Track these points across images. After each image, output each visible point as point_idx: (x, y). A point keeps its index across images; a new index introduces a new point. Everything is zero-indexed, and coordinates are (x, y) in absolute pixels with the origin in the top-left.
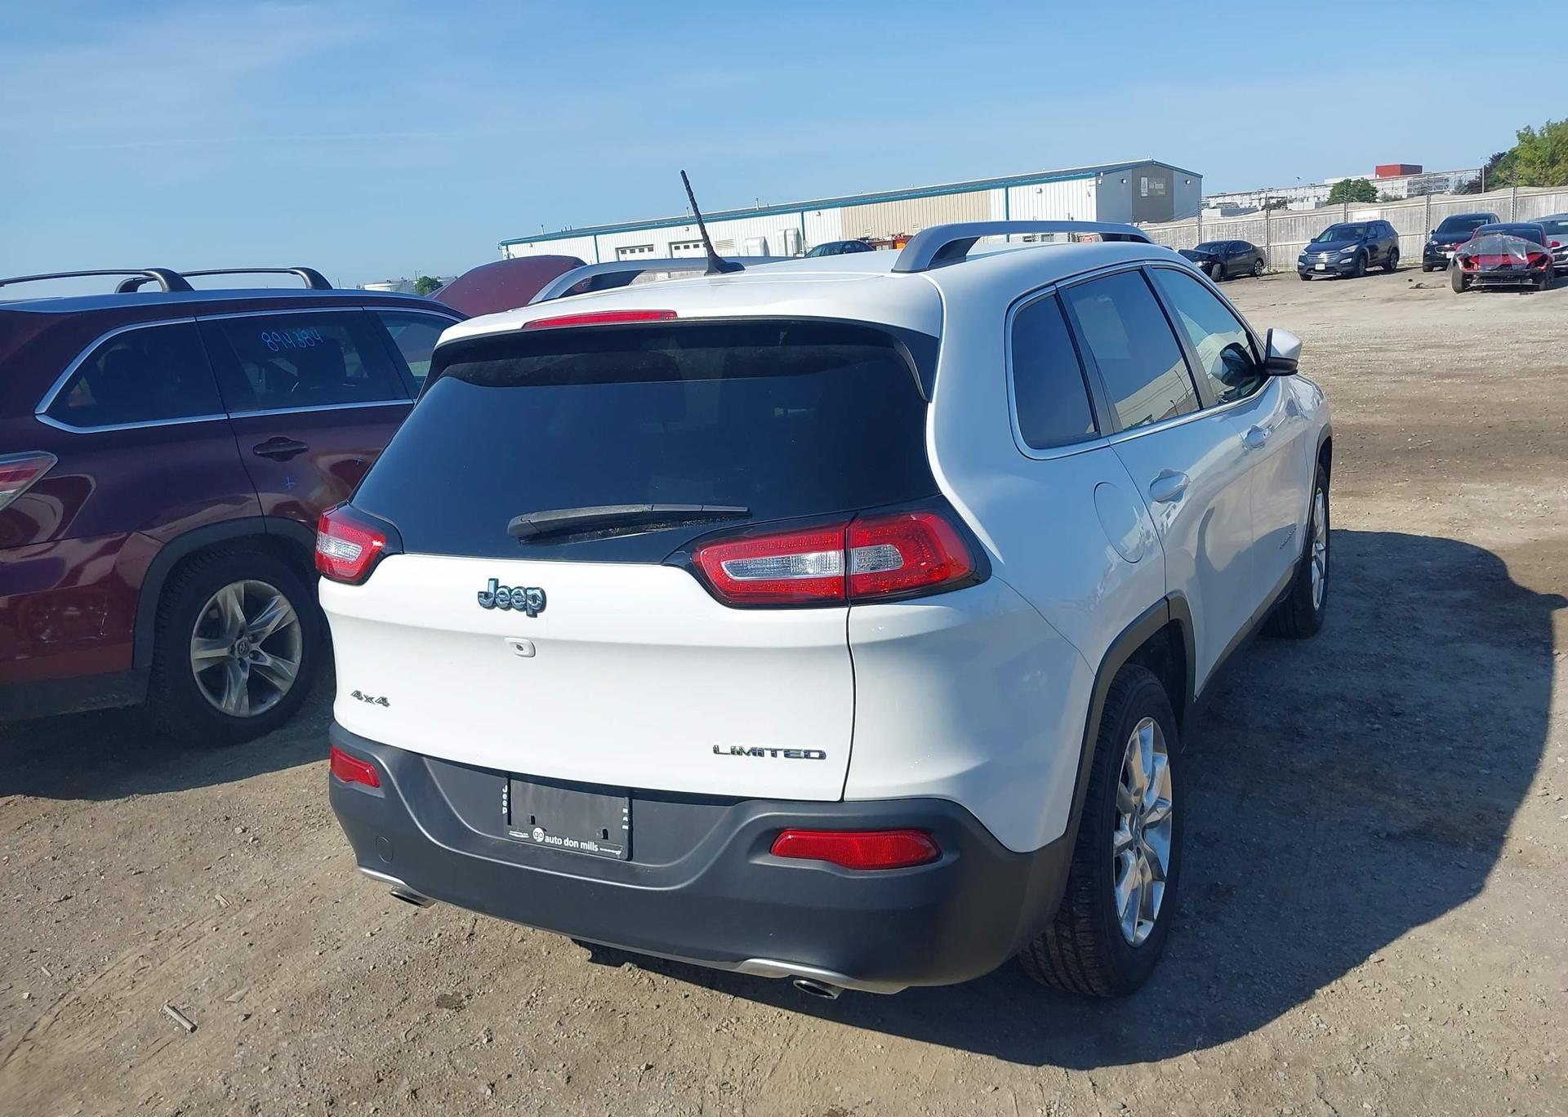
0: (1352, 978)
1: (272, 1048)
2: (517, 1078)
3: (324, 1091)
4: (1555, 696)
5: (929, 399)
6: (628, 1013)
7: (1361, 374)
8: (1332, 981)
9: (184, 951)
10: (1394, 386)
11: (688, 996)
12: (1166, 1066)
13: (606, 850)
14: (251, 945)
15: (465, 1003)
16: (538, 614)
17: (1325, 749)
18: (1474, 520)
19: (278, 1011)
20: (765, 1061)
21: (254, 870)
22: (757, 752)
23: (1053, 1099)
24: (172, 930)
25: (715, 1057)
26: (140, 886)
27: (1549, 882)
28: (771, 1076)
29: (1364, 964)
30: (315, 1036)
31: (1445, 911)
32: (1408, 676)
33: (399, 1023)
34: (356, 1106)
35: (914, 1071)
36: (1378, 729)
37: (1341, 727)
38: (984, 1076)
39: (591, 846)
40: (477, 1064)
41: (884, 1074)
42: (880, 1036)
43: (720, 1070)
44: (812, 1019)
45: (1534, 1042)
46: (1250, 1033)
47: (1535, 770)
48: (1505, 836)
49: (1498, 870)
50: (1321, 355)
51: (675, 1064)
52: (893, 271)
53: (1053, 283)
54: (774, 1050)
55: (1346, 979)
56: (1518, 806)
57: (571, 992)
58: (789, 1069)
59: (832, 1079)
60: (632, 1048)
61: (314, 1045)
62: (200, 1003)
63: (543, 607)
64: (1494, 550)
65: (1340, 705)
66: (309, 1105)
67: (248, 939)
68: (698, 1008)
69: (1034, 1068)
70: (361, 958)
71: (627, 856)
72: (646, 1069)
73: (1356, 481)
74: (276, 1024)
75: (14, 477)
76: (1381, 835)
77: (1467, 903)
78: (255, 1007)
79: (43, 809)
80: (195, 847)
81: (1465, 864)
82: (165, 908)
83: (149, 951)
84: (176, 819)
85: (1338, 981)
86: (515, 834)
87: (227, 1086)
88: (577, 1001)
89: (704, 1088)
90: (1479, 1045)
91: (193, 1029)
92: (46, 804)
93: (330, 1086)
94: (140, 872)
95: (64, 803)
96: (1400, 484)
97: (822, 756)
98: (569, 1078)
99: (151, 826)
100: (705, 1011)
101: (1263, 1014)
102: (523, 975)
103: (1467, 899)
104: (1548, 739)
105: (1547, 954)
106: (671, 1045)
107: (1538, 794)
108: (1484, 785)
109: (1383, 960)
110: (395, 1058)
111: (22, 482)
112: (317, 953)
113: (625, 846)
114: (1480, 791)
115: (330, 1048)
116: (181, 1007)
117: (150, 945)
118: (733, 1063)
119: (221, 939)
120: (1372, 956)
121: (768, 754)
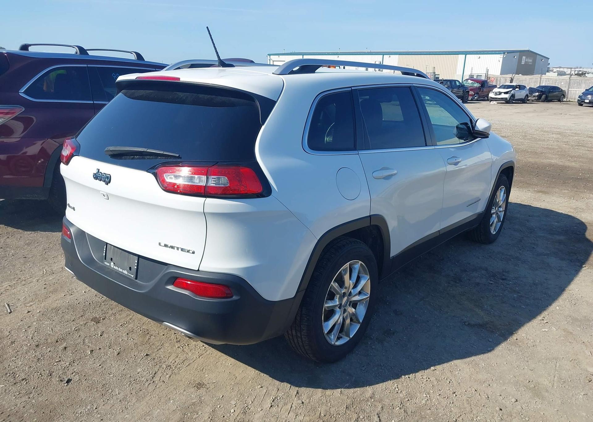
0: (419, 374)
1: (31, 324)
2: (102, 350)
3: (37, 341)
4: (572, 283)
5: (263, 124)
6: (152, 335)
7: (577, 146)
8: (411, 374)
9: (23, 286)
10: (587, 152)
11: (176, 333)
12: (329, 392)
13: (129, 274)
14: (45, 288)
15: (101, 321)
16: (109, 184)
17: (466, 287)
18: (586, 210)
19: (39, 312)
20: (188, 361)
21: (61, 263)
22: (172, 247)
23: (279, 395)
24: (24, 278)
25: (172, 356)
26: (23, 262)
27: (521, 353)
28: (187, 366)
29: (428, 370)
30: (46, 322)
31: (471, 356)
32: (517, 266)
33: (75, 324)
34: (45, 348)
35: (237, 375)
36: (492, 284)
37: (478, 281)
38: (261, 382)
39: (125, 272)
40: (92, 342)
41: (226, 374)
42: (233, 360)
43: (171, 361)
44: (213, 349)
45: (475, 412)
46: (368, 386)
47: (545, 310)
48: (514, 332)
49: (503, 345)
50: (565, 136)
51: (157, 356)
52: (273, 73)
53: (351, 87)
54: (193, 358)
55: (417, 374)
56: (528, 322)
57: (138, 324)
58: (194, 365)
59: (207, 372)
60: (146, 348)
61: (44, 326)
62: (17, 304)
63: (110, 182)
64: (586, 222)
65: (483, 272)
66: (30, 345)
67: (45, 286)
68: (177, 338)
69: (280, 383)
70: (76, 299)
71: (135, 277)
72: (146, 355)
73: (548, 187)
74: (36, 316)
75: (7, 114)
76: (466, 324)
77: (482, 355)
78: (33, 309)
79: (8, 231)
80: (47, 252)
81: (491, 340)
82: (26, 271)
83: (13, 284)
84: (47, 242)
85: (414, 374)
86: (106, 263)
87: (10, 333)
88: (138, 328)
89: (161, 366)
90: (452, 408)
91: (10, 313)
92: (10, 229)
93: (40, 340)
94: (25, 257)
95: (15, 230)
96: (565, 191)
97: (193, 253)
98: (119, 353)
99: (38, 243)
100: (178, 340)
101: (377, 381)
102: (126, 315)
103: (483, 353)
104: (558, 299)
105: (501, 380)
106: (160, 349)
107: (539, 319)
108: (520, 312)
109: (436, 370)
110: (66, 335)
111: (9, 116)
112: (63, 295)
113: (135, 274)
114: (516, 314)
115: (48, 328)
116: (11, 305)
117: (14, 282)
118: (177, 360)
119: (37, 285)
120: (432, 367)
121: (176, 248)
